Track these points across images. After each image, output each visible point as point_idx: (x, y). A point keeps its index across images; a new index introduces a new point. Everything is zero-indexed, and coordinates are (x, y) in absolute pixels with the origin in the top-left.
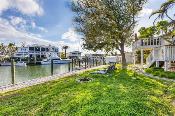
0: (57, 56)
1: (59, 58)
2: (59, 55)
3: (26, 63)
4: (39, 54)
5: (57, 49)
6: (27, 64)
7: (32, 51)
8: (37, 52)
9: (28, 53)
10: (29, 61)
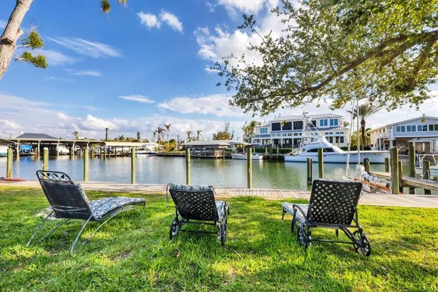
0: (325, 141)
1: (330, 145)
2: (331, 138)
3: (261, 157)
4: (290, 137)
5: (336, 120)
6: (264, 159)
7: (276, 132)
8: (287, 132)
9: (269, 136)
10: (267, 153)
